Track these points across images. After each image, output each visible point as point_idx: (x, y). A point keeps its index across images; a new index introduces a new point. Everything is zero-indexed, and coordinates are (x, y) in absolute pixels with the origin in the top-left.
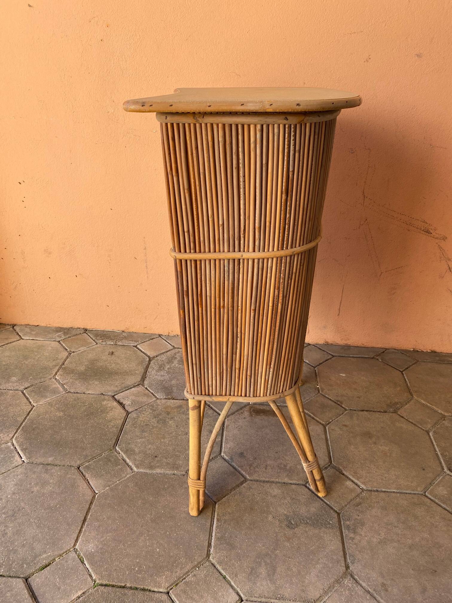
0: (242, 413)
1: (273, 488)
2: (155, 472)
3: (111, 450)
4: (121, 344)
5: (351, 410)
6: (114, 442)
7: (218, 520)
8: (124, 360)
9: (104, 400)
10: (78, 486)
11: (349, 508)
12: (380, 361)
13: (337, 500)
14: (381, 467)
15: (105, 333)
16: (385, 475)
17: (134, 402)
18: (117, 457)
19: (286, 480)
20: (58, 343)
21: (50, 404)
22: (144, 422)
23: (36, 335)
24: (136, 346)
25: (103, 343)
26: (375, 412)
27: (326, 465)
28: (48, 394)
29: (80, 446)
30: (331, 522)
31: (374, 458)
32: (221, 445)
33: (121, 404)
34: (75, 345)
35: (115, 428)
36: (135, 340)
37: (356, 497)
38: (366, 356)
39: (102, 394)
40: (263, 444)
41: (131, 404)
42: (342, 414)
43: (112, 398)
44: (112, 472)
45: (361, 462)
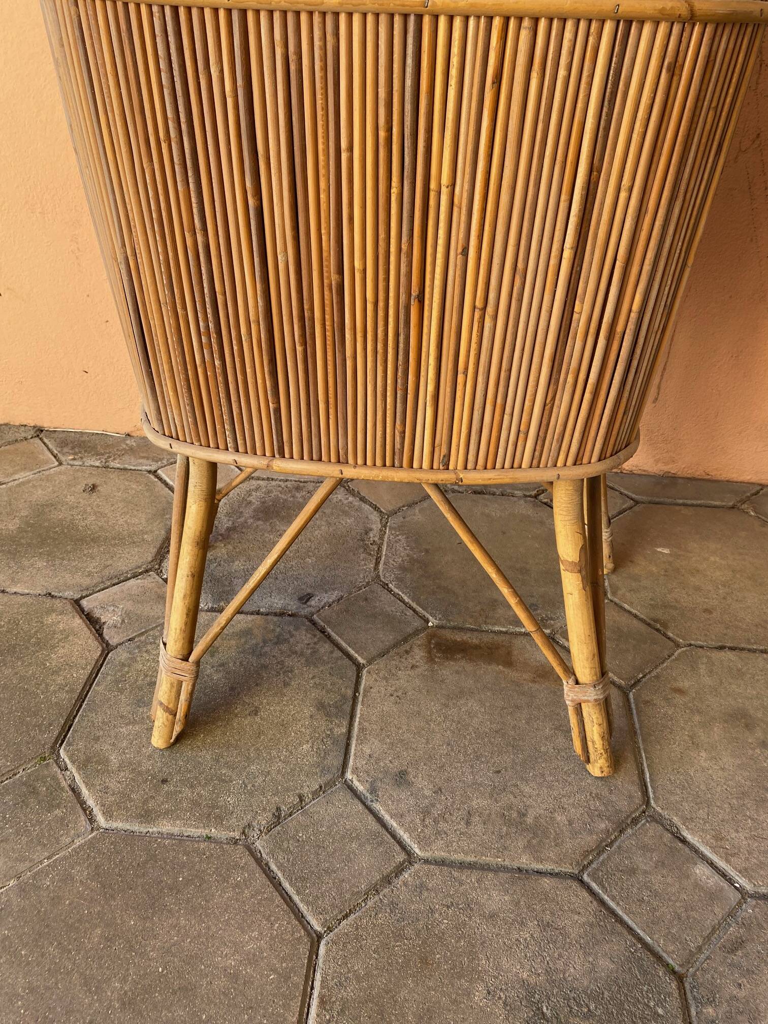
0: (407, 652)
1: (486, 889)
2: (155, 829)
3: (45, 759)
4: (118, 465)
5: (691, 645)
6: (56, 733)
7: (322, 1002)
8: (121, 505)
9: (50, 611)
11: (708, 958)
12: (751, 516)
13: (674, 931)
15: (85, 438)
17: (128, 618)
18: (58, 780)
19: (525, 861)
22: (146, 676)
24: (155, 471)
25: (76, 463)
26: (754, 651)
27: (634, 812)
30: (660, 1011)
32: (348, 744)
33: (92, 621)
34: (5, 467)
35: (67, 692)
36: (154, 457)
37: (725, 920)
38: (717, 503)
39: (50, 594)
40: (462, 745)
41: (122, 624)
42: (669, 656)
43: (73, 607)
44: (34, 830)
45: (730, 804)
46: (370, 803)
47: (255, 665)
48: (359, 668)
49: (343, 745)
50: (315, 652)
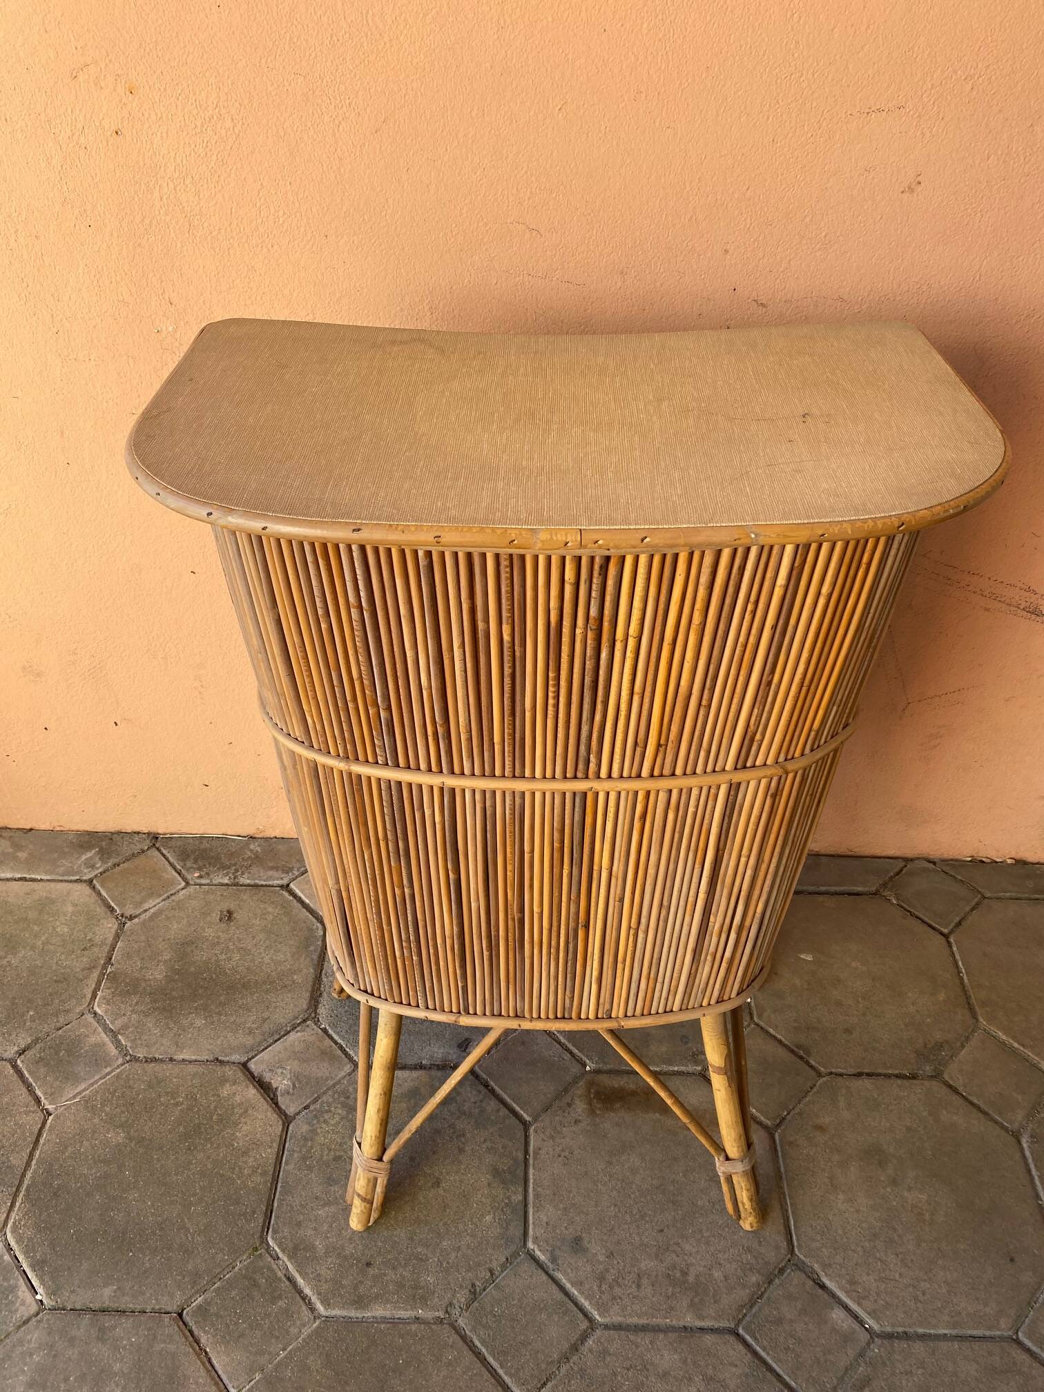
0: (569, 1105)
1: (659, 1350)
2: (369, 1314)
3: (256, 1249)
4: (249, 881)
5: (831, 1073)
6: (261, 1221)
8: (262, 936)
9: (223, 1081)
10: (185, 1376)
12: (893, 904)
13: (814, 1375)
14: (912, 1261)
15: (205, 845)
16: (922, 1284)
17: (299, 1080)
18: (273, 1270)
19: (689, 1320)
20: (86, 889)
21: (88, 1103)
23: (30, 863)
24: (288, 885)
25: (203, 881)
26: (890, 1076)
27: (781, 1262)
28: (80, 1069)
29: (178, 1241)
31: (895, 1230)
32: (526, 1212)
33: (265, 1088)
34: (131, 894)
35: (261, 1174)
36: (283, 866)
37: (857, 1360)
38: (860, 889)
39: (217, 1059)
40: (628, 1205)
41: (293, 1089)
42: (811, 1088)
43: (244, 1074)
44: (265, 1324)
45: (862, 1247)
46: (552, 1272)
47: (428, 1130)
48: (526, 1125)
49: (522, 1213)
50: (482, 1111)
